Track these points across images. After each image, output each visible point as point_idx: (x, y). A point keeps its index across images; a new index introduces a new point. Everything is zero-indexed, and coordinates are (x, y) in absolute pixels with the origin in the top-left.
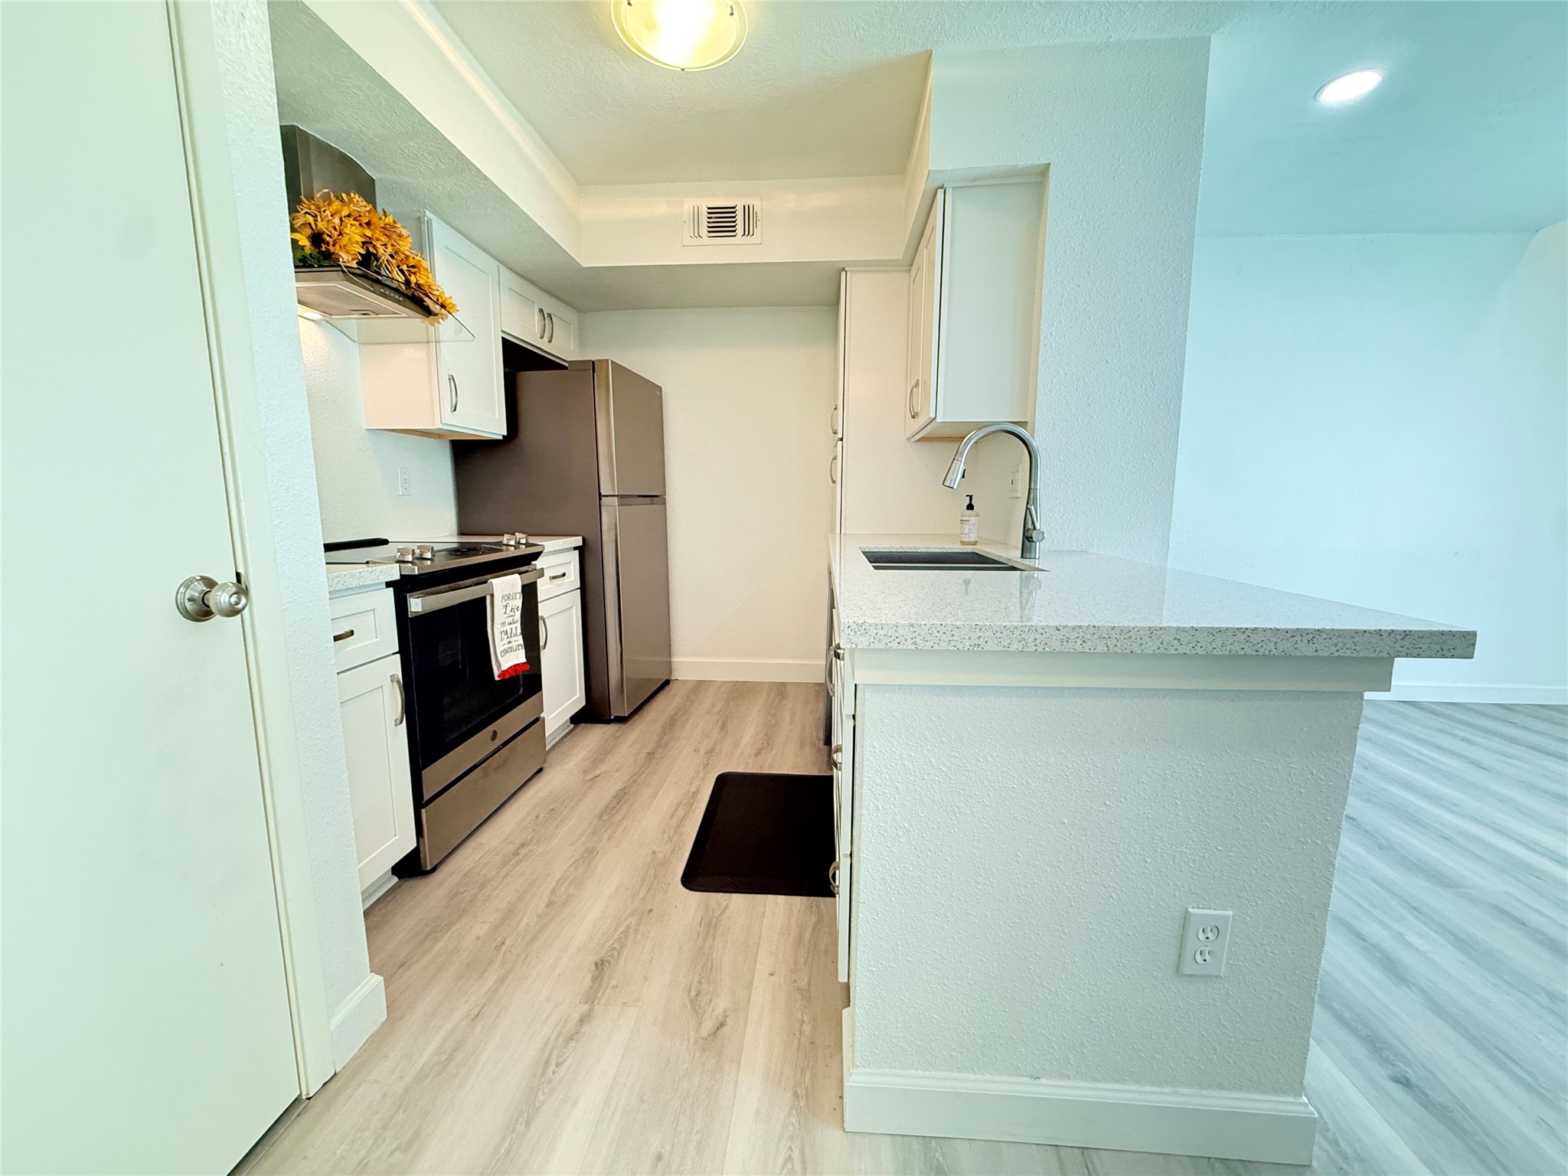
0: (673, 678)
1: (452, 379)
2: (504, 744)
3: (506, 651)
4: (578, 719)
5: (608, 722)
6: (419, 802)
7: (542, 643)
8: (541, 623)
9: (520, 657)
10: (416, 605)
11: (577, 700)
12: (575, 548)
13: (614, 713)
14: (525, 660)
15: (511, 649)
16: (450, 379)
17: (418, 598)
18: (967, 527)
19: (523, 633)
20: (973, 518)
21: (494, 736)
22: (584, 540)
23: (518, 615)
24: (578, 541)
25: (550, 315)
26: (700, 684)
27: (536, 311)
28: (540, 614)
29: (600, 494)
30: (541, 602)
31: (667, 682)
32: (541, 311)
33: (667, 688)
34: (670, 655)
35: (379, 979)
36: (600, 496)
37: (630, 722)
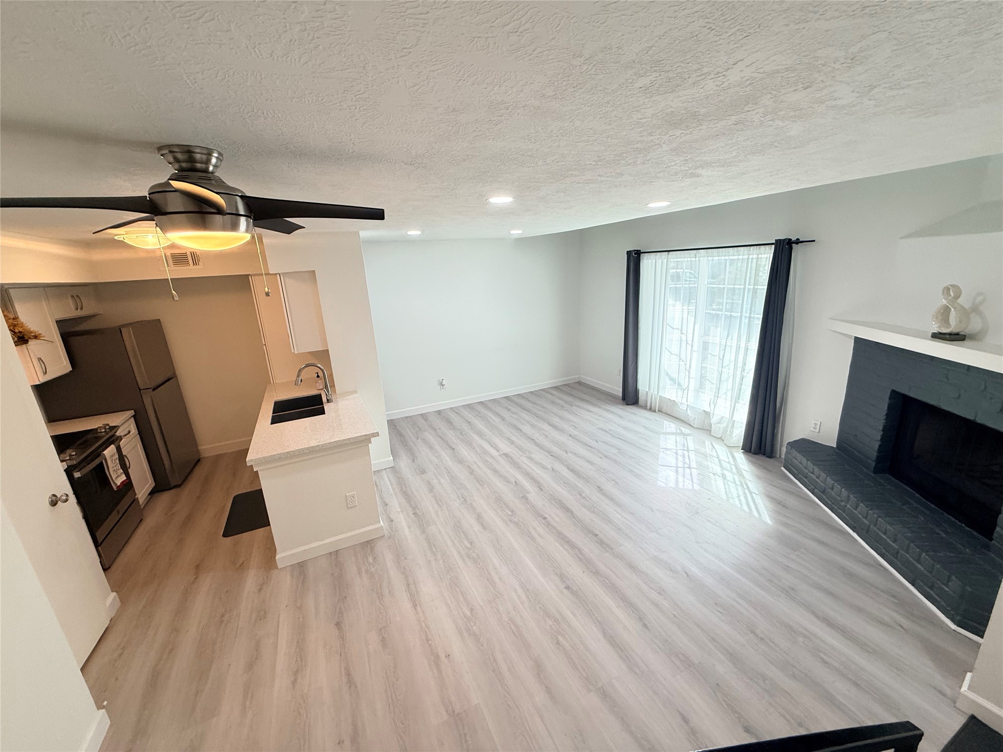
0: (201, 457)
1: (40, 359)
2: (123, 515)
3: (117, 478)
4: (152, 493)
5: (171, 489)
6: (97, 544)
7: (128, 465)
8: (125, 458)
9: (124, 478)
10: (77, 475)
11: (150, 484)
12: (132, 417)
13: (173, 484)
14: (126, 478)
15: (118, 476)
16: (39, 361)
17: (78, 471)
18: (318, 384)
19: (121, 468)
20: (319, 381)
21: (118, 513)
22: (135, 411)
23: (118, 461)
24: (132, 413)
25: (77, 296)
26: (218, 457)
27: (70, 298)
28: (124, 454)
29: (139, 388)
30: (123, 447)
31: (199, 461)
32: (72, 296)
33: (199, 464)
34: (197, 446)
35: (115, 594)
36: (140, 390)
37: (183, 486)
